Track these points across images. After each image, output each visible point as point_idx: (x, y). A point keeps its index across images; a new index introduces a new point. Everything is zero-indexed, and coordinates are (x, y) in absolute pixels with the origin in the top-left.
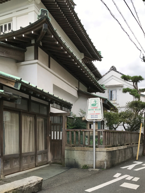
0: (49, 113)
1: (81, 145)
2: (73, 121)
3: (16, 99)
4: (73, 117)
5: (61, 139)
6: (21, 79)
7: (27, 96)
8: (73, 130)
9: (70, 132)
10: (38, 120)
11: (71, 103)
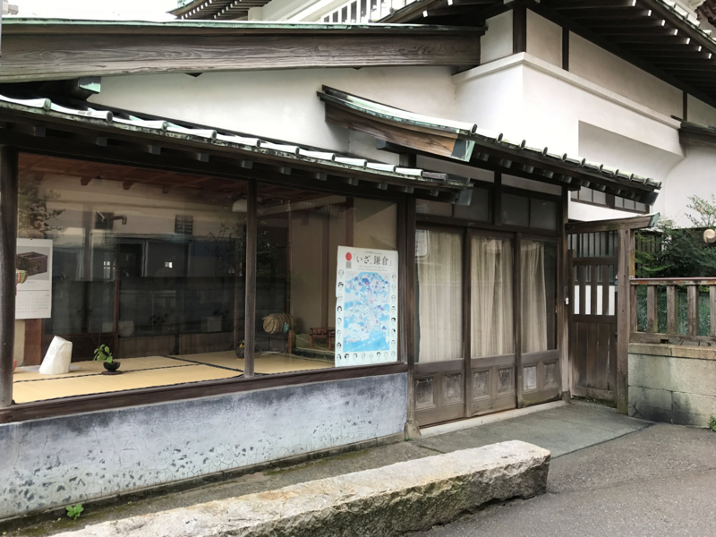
0: (566, 222)
1: (699, 337)
2: (661, 244)
3: (457, 190)
4: (659, 231)
5: (611, 312)
6: (475, 128)
7: (487, 175)
8: (662, 281)
9: (650, 291)
10: (523, 249)
11: (656, 180)
